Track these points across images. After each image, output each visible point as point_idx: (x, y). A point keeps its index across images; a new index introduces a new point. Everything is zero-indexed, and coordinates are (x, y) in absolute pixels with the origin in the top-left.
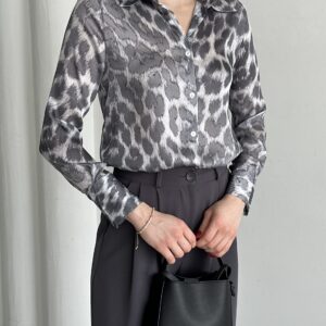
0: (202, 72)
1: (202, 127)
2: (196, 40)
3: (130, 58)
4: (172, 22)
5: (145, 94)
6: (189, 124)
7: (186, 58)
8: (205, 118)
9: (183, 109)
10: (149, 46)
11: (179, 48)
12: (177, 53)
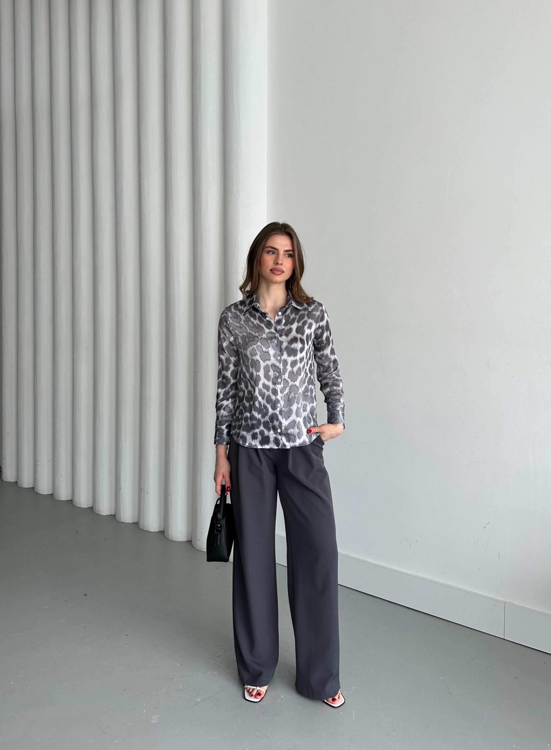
0: (285, 345)
1: (286, 376)
2: (283, 327)
3: (243, 342)
4: (267, 319)
5: (250, 361)
6: (277, 374)
7: (275, 337)
8: (288, 371)
9: (273, 365)
10: (253, 333)
11: (272, 333)
12: (270, 335)
